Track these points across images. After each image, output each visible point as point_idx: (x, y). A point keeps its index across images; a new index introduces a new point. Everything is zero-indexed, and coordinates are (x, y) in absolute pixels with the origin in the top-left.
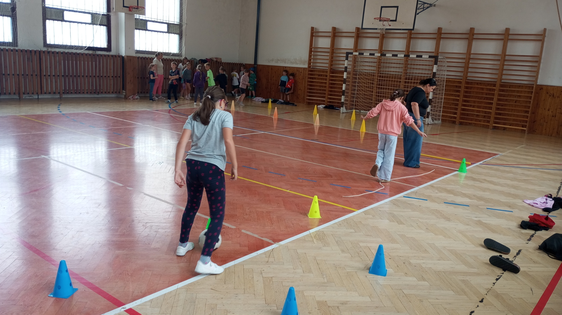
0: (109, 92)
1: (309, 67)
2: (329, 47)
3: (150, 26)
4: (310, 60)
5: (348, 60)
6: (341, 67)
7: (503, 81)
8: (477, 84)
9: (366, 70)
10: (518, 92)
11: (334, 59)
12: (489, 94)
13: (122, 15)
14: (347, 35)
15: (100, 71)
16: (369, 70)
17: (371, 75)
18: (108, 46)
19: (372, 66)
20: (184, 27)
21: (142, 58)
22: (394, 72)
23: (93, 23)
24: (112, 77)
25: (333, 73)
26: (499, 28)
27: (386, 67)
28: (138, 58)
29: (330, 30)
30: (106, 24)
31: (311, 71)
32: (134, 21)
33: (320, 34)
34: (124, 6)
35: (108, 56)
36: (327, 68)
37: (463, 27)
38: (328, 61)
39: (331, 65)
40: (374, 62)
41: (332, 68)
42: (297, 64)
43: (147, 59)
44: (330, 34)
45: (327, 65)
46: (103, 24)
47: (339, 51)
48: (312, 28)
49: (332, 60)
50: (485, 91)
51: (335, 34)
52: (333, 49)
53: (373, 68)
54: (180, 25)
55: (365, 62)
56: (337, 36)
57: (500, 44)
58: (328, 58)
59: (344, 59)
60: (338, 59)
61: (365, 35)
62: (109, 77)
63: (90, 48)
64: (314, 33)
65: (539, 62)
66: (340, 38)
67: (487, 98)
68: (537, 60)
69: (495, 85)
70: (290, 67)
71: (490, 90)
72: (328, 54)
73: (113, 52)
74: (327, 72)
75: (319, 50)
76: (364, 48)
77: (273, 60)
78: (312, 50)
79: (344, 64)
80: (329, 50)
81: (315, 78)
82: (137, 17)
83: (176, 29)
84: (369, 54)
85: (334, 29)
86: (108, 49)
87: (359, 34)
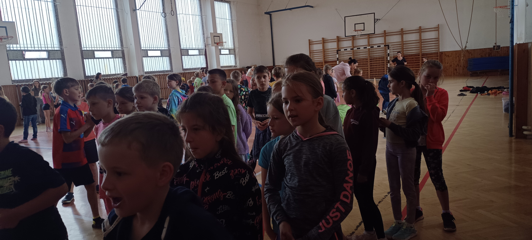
2: (322, 49)
3: (223, 52)
5: (338, 54)
7: (422, 53)
8: (410, 56)
10: (431, 57)
11: (325, 55)
12: (417, 60)
14: (332, 41)
20: (237, 51)
22: (362, 57)
23: (200, 55)
26: (416, 27)
27: (358, 55)
29: (321, 39)
30: (204, 54)
33: (315, 43)
34: (215, 43)
36: (322, 61)
37: (398, 29)
38: (322, 57)
39: (324, 59)
40: (351, 53)
44: (321, 42)
45: (322, 59)
47: (327, 50)
48: (309, 40)
49: (324, 56)
50: (414, 59)
51: (324, 41)
52: (324, 50)
54: (234, 49)
55: (345, 54)
56: (325, 42)
57: (418, 34)
58: (322, 55)
59: (336, 54)
60: (330, 55)
61: (343, 40)
64: (311, 43)
65: (438, 41)
66: (327, 43)
67: (416, 63)
68: (437, 40)
69: (419, 55)
71: (417, 58)
72: (322, 53)
74: (322, 63)
75: (315, 51)
78: (311, 52)
79: (336, 57)
80: (322, 51)
82: (220, 48)
83: (232, 52)
84: (363, 48)
85: (323, 39)
87: (338, 40)
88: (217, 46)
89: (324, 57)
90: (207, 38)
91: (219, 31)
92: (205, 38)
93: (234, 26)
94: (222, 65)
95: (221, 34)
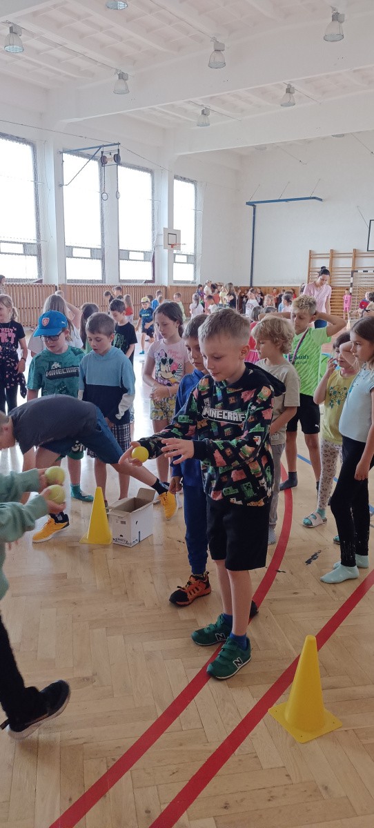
3: (177, 258)
5: (353, 277)
13: (166, 251)
14: (345, 256)
18: (153, 278)
20: (199, 258)
23: (145, 260)
28: (176, 287)
29: (329, 252)
32: (173, 256)
33: (319, 256)
34: (168, 244)
42: (295, 283)
44: (328, 256)
46: (150, 260)
47: (336, 270)
48: (310, 251)
51: (333, 255)
53: (371, 283)
54: (195, 256)
55: (364, 278)
56: (335, 257)
59: (350, 276)
60: (336, 277)
61: (361, 255)
64: (312, 256)
66: (338, 259)
73: (157, 283)
76: (360, 266)
77: (270, 281)
78: (311, 270)
82: (175, 252)
83: (192, 260)
85: (332, 251)
86: (153, 281)
87: (356, 255)
88: (172, 249)
90: (158, 235)
91: (176, 227)
92: (155, 236)
93: (197, 219)
94: (175, 278)
95: (179, 231)
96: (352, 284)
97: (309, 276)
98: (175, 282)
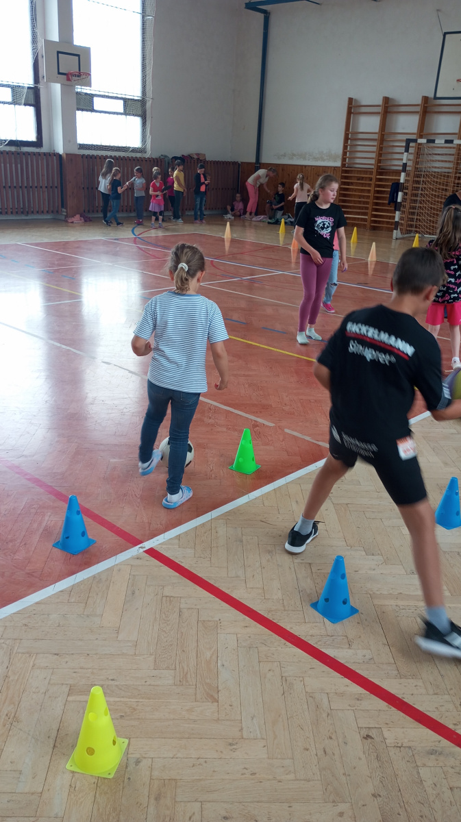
0: (43, 212)
1: (343, 165)
2: (377, 130)
3: (98, 103)
4: (345, 153)
5: (408, 152)
6: (396, 164)
9: (436, 167)
11: (384, 151)
13: (57, 88)
14: (408, 109)
15: (28, 178)
16: (442, 168)
17: (444, 176)
18: (37, 138)
19: (446, 161)
21: (88, 157)
23: (15, 102)
24: (46, 187)
25: (381, 174)
28: (83, 156)
29: (380, 102)
30: (33, 102)
31: (346, 172)
32: (74, 97)
33: (364, 109)
34: (59, 73)
35: (39, 154)
36: (373, 167)
38: (373, 155)
39: (379, 161)
40: (450, 155)
41: (380, 166)
42: (323, 160)
43: (96, 158)
44: (379, 110)
45: (373, 162)
46: (30, 102)
47: (393, 138)
48: (351, 100)
49: (381, 153)
51: (388, 108)
52: (384, 135)
53: (447, 165)
54: (143, 102)
55: (436, 154)
56: (390, 112)
58: (374, 149)
59: (403, 150)
60: (391, 151)
61: (437, 109)
62: (41, 187)
63: (12, 143)
64: (353, 109)
66: (395, 116)
70: (312, 166)
72: (375, 143)
73: (44, 149)
74: (371, 173)
75: (361, 136)
76: (433, 132)
77: (284, 155)
78: (350, 137)
79: (402, 160)
80: (376, 136)
81: (352, 184)
82: (79, 89)
83: (137, 108)
84: (443, 142)
85: (386, 100)
86: (39, 143)
87: (428, 108)
88: (69, 83)
89: (380, 155)
91: (79, 40)
93: (146, 32)
94: (82, 139)
95: (87, 51)
96: (405, 165)
97: (345, 147)
98: (82, 147)
